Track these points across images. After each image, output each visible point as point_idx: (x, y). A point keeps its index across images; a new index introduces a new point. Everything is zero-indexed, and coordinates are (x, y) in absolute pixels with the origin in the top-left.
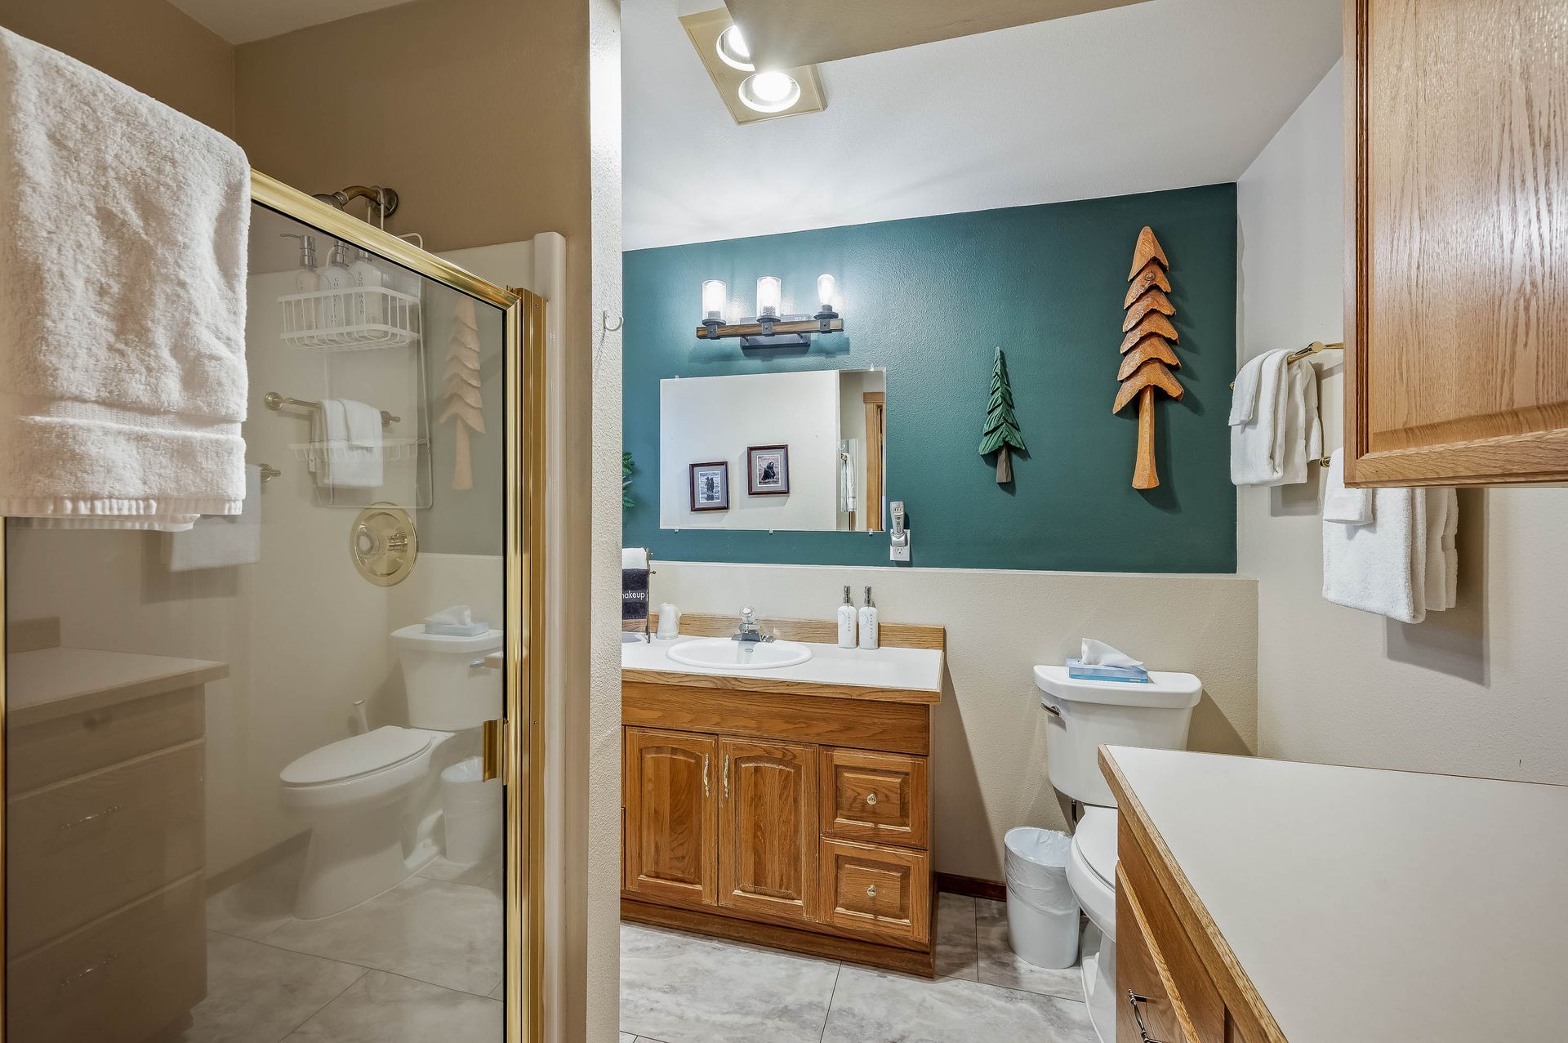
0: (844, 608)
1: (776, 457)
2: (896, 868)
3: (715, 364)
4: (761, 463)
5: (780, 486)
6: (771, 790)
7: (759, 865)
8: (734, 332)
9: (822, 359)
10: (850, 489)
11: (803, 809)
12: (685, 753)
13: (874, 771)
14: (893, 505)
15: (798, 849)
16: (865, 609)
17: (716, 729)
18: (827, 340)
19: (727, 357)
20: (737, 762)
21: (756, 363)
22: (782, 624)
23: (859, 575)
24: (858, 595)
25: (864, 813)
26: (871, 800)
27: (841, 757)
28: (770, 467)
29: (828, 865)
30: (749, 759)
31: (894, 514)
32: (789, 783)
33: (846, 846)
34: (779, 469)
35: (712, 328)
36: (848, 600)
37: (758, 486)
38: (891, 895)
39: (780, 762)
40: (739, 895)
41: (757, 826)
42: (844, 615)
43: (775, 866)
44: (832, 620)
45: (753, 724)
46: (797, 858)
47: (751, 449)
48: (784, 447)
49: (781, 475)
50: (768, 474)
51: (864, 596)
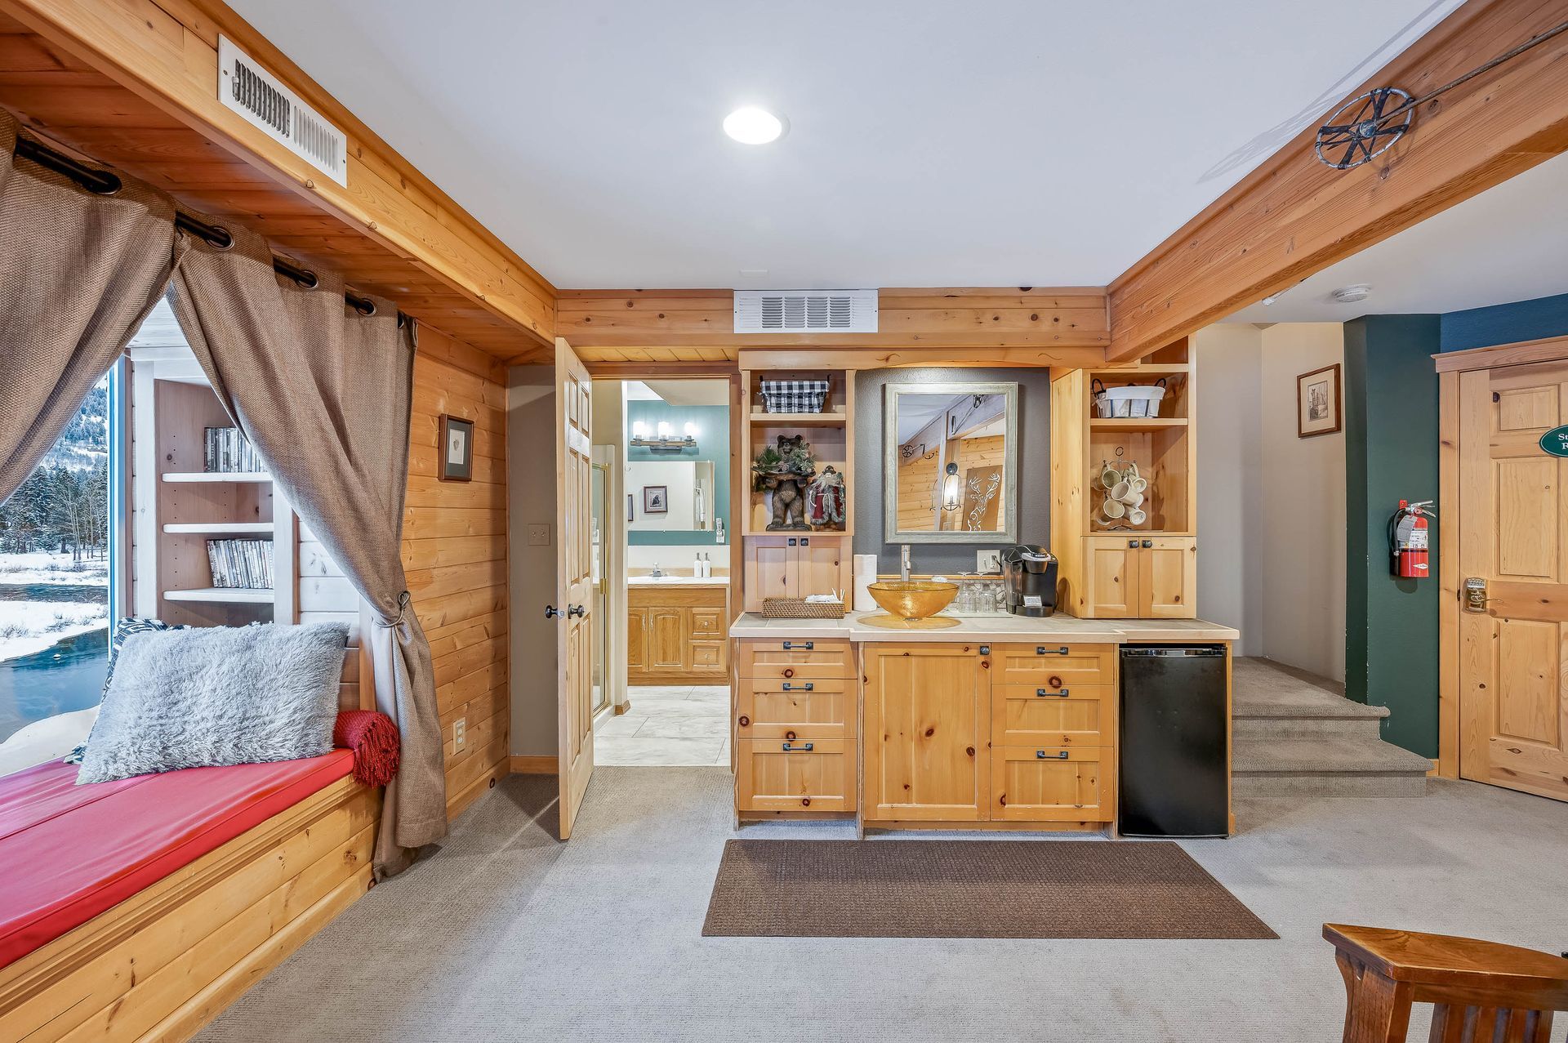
0: (698, 562)
1: (660, 493)
2: (714, 647)
3: (638, 456)
4: (651, 496)
5: (662, 508)
6: (669, 624)
7: (665, 653)
8: (647, 443)
9: (687, 456)
10: (702, 509)
11: (681, 631)
12: (635, 615)
13: (707, 614)
14: (717, 519)
15: (679, 647)
16: (705, 562)
17: (648, 605)
18: (688, 449)
19: (643, 453)
20: (656, 616)
21: (658, 456)
22: (669, 570)
23: (702, 549)
24: (702, 556)
25: (704, 629)
26: (706, 624)
27: (695, 610)
28: (657, 498)
29: (691, 649)
30: (660, 615)
31: (718, 523)
32: (676, 622)
33: (697, 642)
34: (662, 499)
35: (637, 442)
36: (698, 558)
37: (650, 508)
38: (713, 657)
39: (673, 614)
40: (658, 665)
41: (664, 640)
42: (697, 565)
43: (670, 652)
44: (691, 567)
45: (662, 601)
46: (679, 649)
47: (645, 488)
48: (665, 487)
49: (663, 503)
50: (656, 501)
51: (705, 556)
